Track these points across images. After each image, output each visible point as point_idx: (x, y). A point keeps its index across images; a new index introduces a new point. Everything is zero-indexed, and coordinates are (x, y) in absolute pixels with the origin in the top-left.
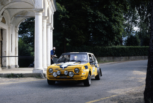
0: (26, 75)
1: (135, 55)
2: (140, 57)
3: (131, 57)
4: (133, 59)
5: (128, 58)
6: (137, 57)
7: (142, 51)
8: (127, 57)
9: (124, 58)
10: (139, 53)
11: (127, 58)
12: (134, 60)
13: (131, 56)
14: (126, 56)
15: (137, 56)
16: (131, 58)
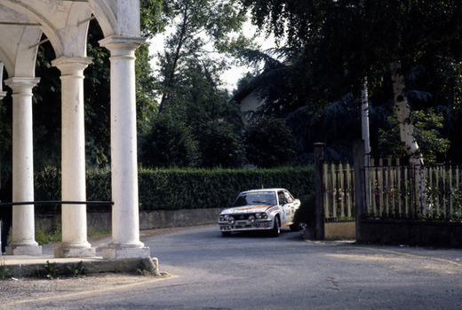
0: (97, 266)
1: (188, 207)
2: (207, 211)
3: (175, 212)
4: (185, 220)
5: (167, 217)
6: (198, 212)
7: (215, 186)
8: (163, 214)
9: (150, 219)
10: (202, 199)
11: (160, 218)
12: (188, 224)
13: (177, 209)
14: (159, 209)
15: (195, 208)
16: (175, 218)
